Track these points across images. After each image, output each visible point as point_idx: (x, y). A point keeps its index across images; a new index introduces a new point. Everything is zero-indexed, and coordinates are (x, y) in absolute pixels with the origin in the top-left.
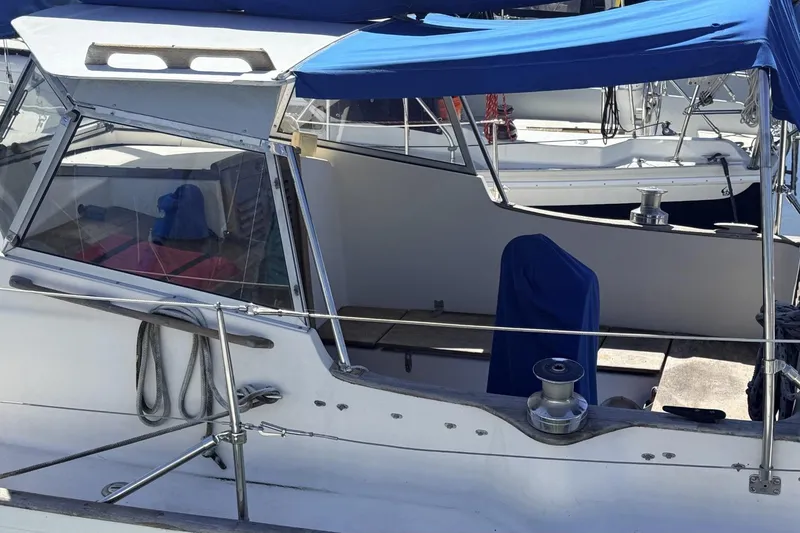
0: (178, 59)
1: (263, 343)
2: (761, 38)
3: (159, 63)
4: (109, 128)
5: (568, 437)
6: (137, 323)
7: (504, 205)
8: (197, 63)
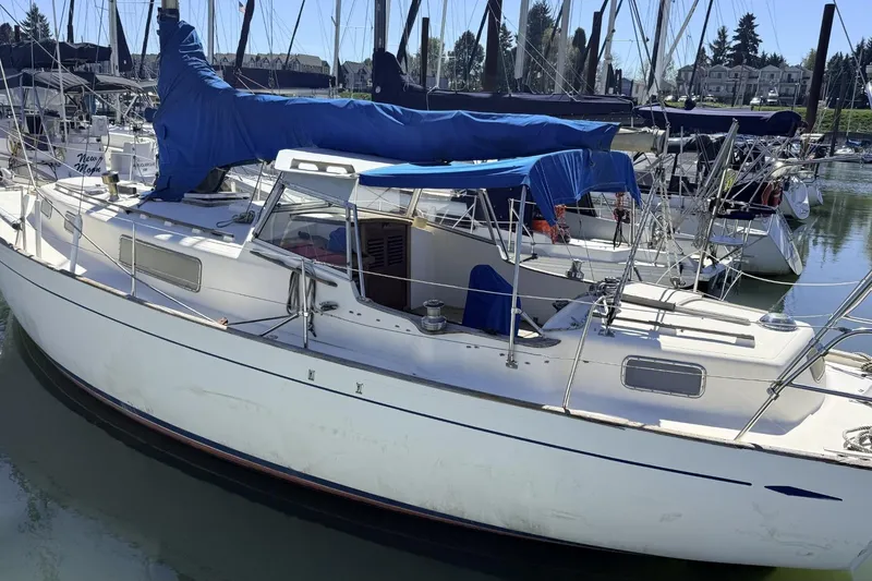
0: (322, 166)
1: (333, 284)
2: (527, 172)
3: (315, 167)
4: (330, 205)
5: (434, 332)
6: (291, 272)
7: (507, 261)
8: (329, 169)
